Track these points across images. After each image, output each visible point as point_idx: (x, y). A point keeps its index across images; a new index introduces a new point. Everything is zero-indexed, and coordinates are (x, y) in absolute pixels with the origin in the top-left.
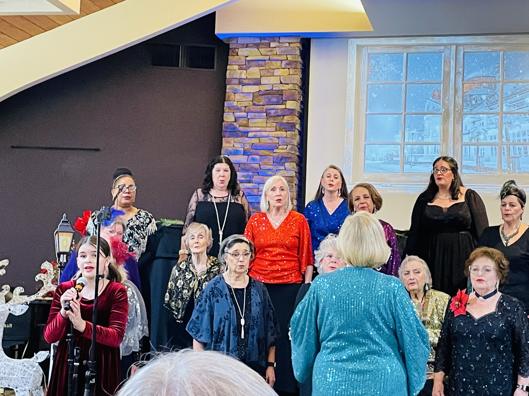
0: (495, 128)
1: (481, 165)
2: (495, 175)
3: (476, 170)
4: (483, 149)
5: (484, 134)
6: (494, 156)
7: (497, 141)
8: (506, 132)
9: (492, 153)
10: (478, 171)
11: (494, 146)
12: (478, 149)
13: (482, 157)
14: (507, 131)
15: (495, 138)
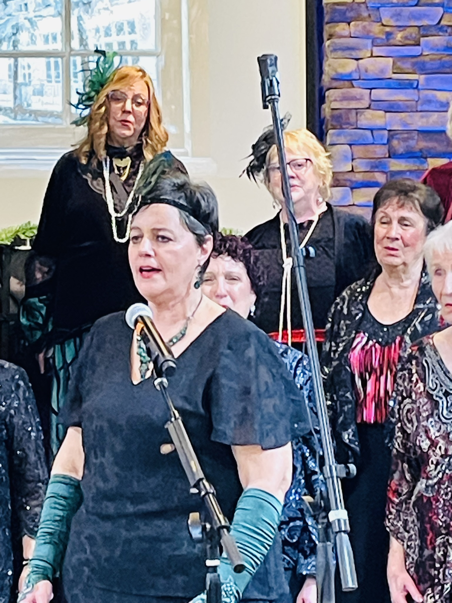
0: (53, 16)
1: (25, 105)
2: (57, 127)
3: (13, 115)
4: (29, 67)
5: (28, 29)
6: (53, 83)
7: (59, 46)
8: (79, 24)
9: (49, 76)
10: (19, 117)
11: (52, 60)
12: (16, 66)
13: (26, 85)
14: (81, 22)
15: (55, 38)
